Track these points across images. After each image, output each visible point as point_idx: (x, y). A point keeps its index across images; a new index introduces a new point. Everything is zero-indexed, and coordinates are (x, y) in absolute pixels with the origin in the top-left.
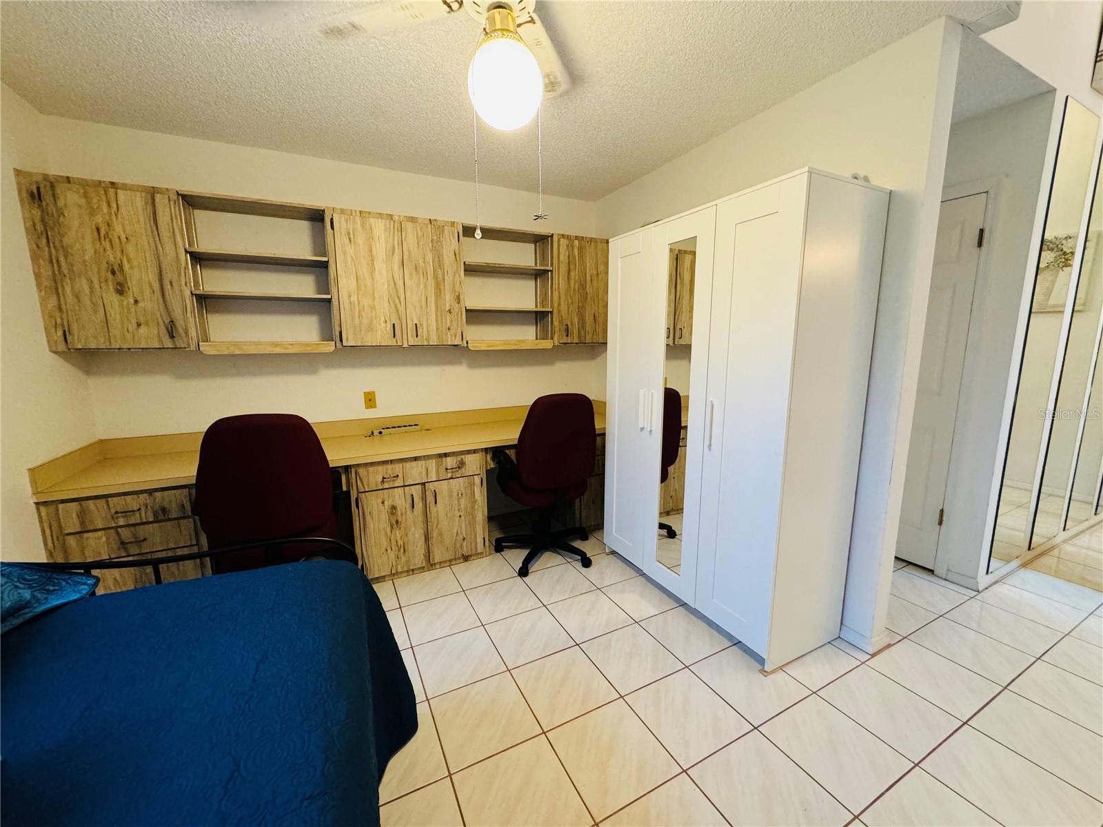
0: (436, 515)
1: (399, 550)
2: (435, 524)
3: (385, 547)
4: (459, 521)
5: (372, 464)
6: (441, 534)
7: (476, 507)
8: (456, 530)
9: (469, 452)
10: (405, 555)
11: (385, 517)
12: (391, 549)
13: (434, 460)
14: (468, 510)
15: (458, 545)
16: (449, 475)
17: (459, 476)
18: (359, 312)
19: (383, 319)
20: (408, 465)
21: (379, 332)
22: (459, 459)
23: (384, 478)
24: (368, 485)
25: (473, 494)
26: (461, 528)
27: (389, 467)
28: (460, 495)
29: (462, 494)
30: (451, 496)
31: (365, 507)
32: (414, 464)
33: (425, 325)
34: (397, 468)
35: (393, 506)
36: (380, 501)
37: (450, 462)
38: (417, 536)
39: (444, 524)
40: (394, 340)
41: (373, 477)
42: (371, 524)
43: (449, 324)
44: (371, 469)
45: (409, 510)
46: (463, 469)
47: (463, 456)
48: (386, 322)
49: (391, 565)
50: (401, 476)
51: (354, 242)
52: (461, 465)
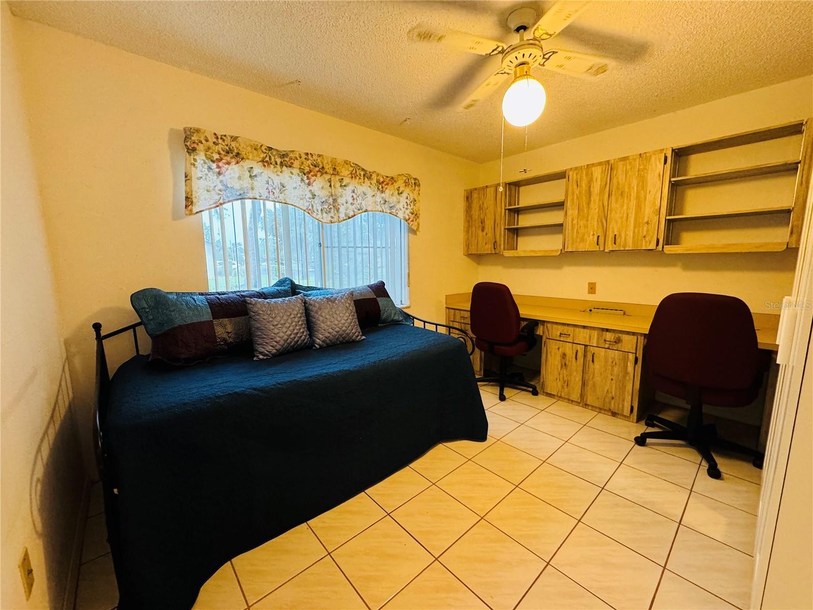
0: (592, 371)
1: (564, 383)
2: (591, 377)
3: (556, 377)
4: (611, 383)
5: (556, 323)
6: (594, 385)
7: (628, 378)
8: (607, 389)
9: (628, 333)
10: (567, 388)
11: (558, 358)
12: (560, 380)
13: (596, 332)
14: (620, 378)
15: (607, 400)
16: (607, 346)
17: (615, 349)
18: (577, 230)
19: (592, 233)
20: (577, 329)
21: (588, 242)
22: (617, 336)
23: (561, 334)
24: (552, 335)
25: (626, 367)
26: (612, 388)
27: (566, 328)
28: (614, 364)
29: (616, 364)
30: (606, 362)
31: (548, 348)
32: (582, 330)
33: (623, 236)
34: (570, 330)
35: (564, 353)
36: (557, 347)
37: (609, 336)
38: (577, 379)
39: (598, 379)
40: (598, 247)
41: (556, 331)
42: (550, 359)
43: (645, 233)
44: (555, 326)
45: (574, 359)
46: (619, 345)
47: (620, 335)
48: (594, 235)
49: (558, 390)
50: (572, 335)
51: (580, 185)
52: (618, 341)
